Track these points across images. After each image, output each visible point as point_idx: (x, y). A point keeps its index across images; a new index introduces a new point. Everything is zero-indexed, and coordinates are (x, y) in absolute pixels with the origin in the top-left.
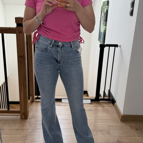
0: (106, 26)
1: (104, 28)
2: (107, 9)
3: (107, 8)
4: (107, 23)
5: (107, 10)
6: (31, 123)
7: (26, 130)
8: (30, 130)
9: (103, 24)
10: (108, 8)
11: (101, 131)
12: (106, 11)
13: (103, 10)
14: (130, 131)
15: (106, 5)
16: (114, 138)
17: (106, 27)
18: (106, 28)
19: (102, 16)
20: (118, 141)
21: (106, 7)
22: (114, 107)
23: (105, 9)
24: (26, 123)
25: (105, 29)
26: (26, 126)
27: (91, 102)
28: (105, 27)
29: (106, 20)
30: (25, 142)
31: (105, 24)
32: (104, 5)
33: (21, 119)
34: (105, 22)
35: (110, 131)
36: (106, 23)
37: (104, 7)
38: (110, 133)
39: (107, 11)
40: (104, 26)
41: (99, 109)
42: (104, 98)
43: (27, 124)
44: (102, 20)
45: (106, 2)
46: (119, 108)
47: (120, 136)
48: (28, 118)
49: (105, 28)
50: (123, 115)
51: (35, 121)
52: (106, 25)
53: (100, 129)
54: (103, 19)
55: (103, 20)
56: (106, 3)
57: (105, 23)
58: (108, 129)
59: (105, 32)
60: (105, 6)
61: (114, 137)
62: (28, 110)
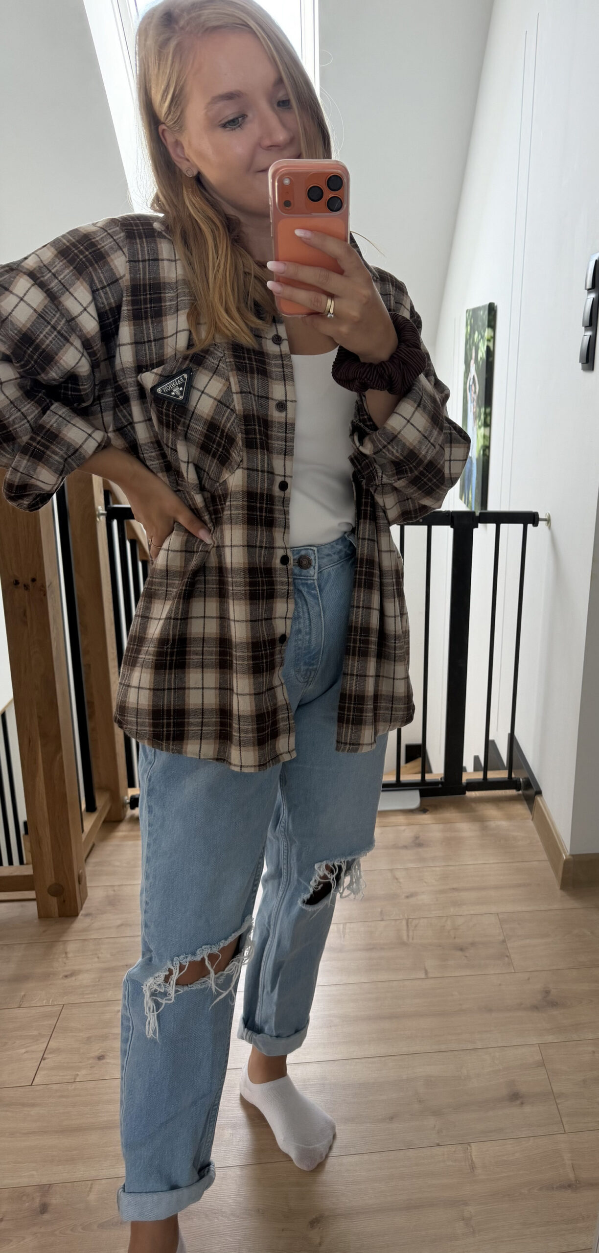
0: (488, 429)
2: (491, 345)
3: (489, 340)
4: (490, 414)
5: (488, 347)
6: (93, 937)
7: (66, 976)
8: (85, 979)
9: (477, 417)
10: (494, 338)
11: (461, 950)
12: (484, 356)
13: (471, 350)
15: (483, 325)
16: (529, 979)
17: (487, 434)
18: (487, 438)
19: (470, 382)
20: (547, 992)
21: (482, 337)
23: (481, 345)
24: (65, 942)
25: (487, 444)
26: (67, 958)
27: (421, 802)
28: (482, 431)
29: (487, 399)
30: (53, 1044)
31: (482, 417)
32: (472, 327)
33: (40, 917)
34: (483, 410)
35: (509, 945)
36: (488, 410)
37: (476, 334)
38: (507, 956)
39: (490, 353)
40: (480, 427)
43: (71, 947)
44: (472, 396)
45: (481, 313)
47: (554, 968)
48: (82, 912)
49: (484, 437)
50: (571, 856)
51: (120, 926)
52: (487, 424)
54: (475, 392)
55: (475, 398)
56: (484, 315)
57: (485, 413)
58: (502, 938)
60: (479, 333)
61: (527, 976)
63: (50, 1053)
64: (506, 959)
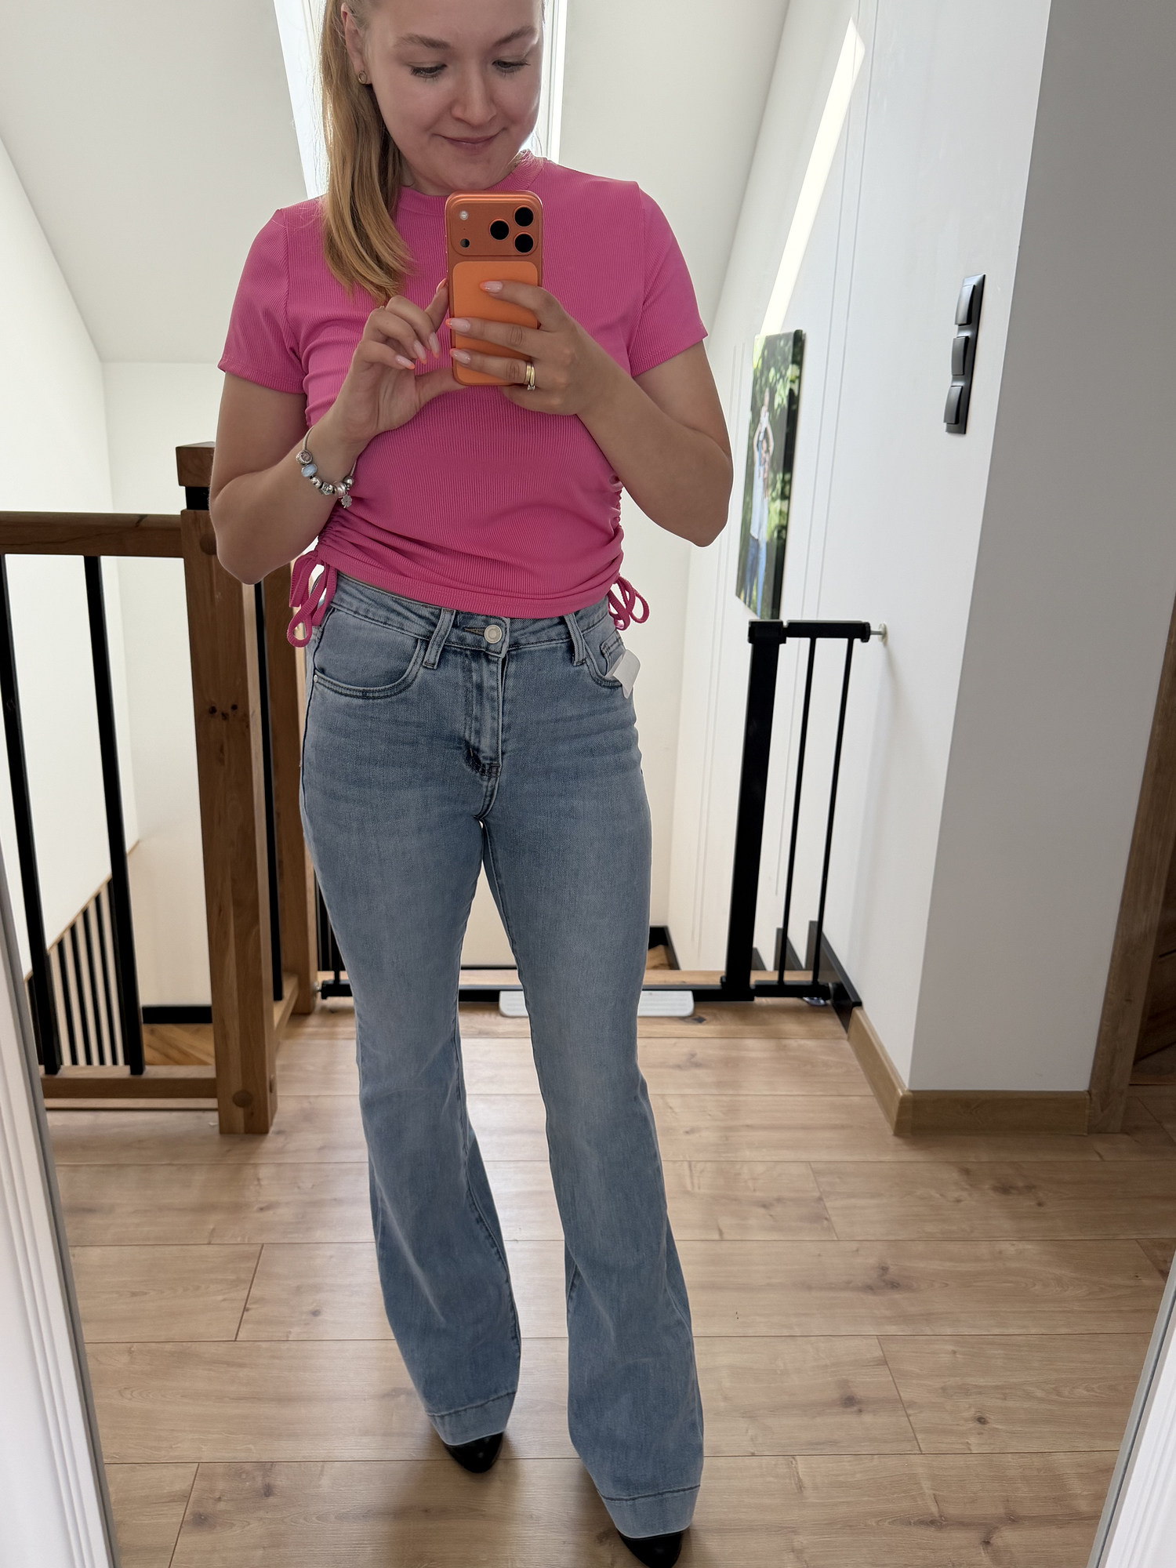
0: (786, 502)
1: (772, 510)
2: (795, 388)
3: (792, 381)
4: (790, 481)
5: (791, 391)
6: (289, 1161)
7: (261, 1209)
8: (284, 1214)
9: (769, 486)
10: (799, 378)
11: (764, 1206)
12: (785, 402)
14: (958, 1201)
15: (785, 360)
16: (857, 1250)
17: (785, 509)
18: (785, 515)
19: (759, 435)
20: (884, 1269)
21: (783, 377)
22: (849, 1039)
23: (778, 387)
24: (255, 1165)
25: (784, 523)
26: (260, 1185)
27: (695, 1007)
29: (787, 460)
30: (255, 1292)
32: (766, 361)
33: (223, 1132)
35: (828, 1204)
36: (787, 477)
37: (773, 371)
38: (826, 1219)
39: (793, 400)
41: (754, 1055)
42: (781, 976)
43: (264, 1172)
44: (762, 457)
45: (782, 343)
46: (882, 1047)
47: (891, 1237)
48: (272, 1129)
49: (781, 513)
50: (913, 1092)
51: (322, 1148)
52: (785, 496)
53: (758, 1194)
54: (768, 451)
55: (768, 459)
56: (786, 346)
57: (784, 482)
58: (817, 1194)
59: (779, 537)
60: (778, 370)
61: (855, 1246)
62: (273, 1071)
63: (254, 1303)
64: (825, 1222)
